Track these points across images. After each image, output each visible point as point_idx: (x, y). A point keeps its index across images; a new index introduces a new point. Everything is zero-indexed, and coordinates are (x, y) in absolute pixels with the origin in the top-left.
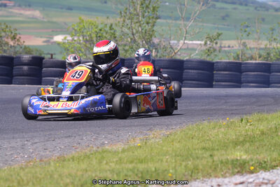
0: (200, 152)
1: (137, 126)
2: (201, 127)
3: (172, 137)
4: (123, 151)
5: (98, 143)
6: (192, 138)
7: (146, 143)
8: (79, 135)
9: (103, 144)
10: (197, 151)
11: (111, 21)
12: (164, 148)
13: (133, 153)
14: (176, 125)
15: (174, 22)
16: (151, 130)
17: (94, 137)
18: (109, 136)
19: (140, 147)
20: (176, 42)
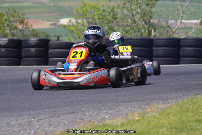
0: (194, 124)
1: (136, 101)
2: (195, 101)
3: (168, 111)
4: (122, 125)
5: (99, 118)
6: (187, 111)
7: (143, 117)
8: (82, 111)
9: (104, 119)
10: (191, 124)
11: (112, 4)
12: (160, 121)
13: (132, 126)
14: (172, 99)
15: (171, 3)
16: (148, 104)
17: (95, 113)
18: (110, 111)
19: (138, 120)
20: (173, 21)
